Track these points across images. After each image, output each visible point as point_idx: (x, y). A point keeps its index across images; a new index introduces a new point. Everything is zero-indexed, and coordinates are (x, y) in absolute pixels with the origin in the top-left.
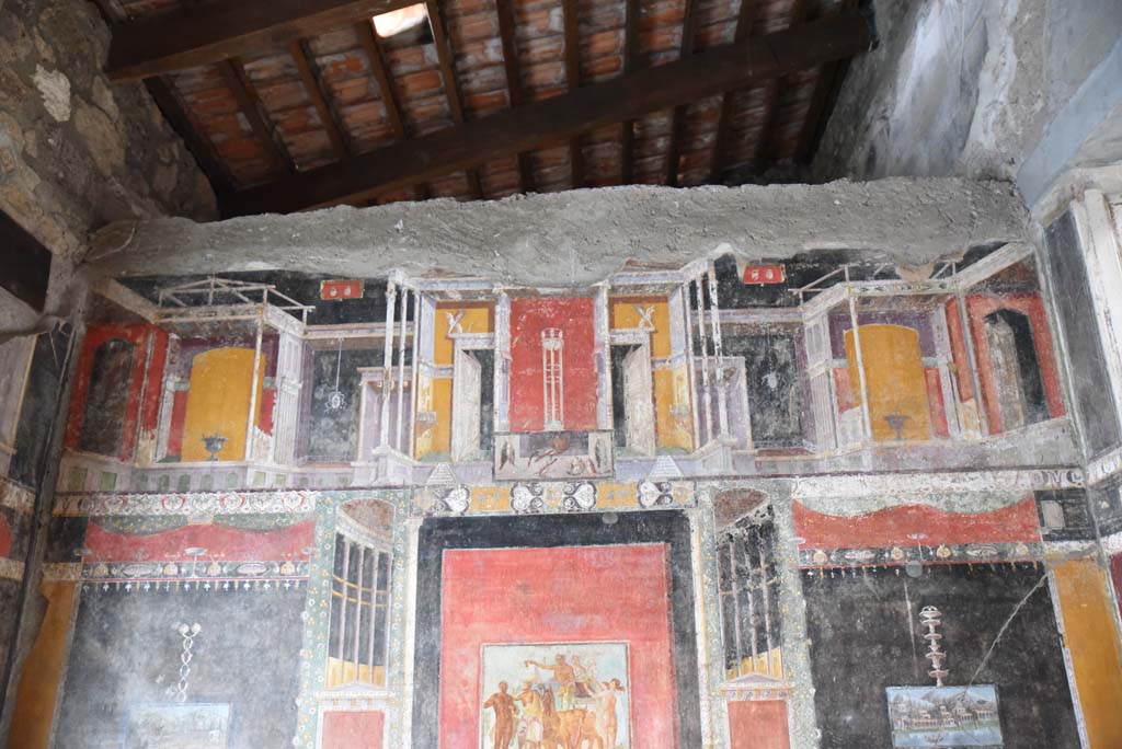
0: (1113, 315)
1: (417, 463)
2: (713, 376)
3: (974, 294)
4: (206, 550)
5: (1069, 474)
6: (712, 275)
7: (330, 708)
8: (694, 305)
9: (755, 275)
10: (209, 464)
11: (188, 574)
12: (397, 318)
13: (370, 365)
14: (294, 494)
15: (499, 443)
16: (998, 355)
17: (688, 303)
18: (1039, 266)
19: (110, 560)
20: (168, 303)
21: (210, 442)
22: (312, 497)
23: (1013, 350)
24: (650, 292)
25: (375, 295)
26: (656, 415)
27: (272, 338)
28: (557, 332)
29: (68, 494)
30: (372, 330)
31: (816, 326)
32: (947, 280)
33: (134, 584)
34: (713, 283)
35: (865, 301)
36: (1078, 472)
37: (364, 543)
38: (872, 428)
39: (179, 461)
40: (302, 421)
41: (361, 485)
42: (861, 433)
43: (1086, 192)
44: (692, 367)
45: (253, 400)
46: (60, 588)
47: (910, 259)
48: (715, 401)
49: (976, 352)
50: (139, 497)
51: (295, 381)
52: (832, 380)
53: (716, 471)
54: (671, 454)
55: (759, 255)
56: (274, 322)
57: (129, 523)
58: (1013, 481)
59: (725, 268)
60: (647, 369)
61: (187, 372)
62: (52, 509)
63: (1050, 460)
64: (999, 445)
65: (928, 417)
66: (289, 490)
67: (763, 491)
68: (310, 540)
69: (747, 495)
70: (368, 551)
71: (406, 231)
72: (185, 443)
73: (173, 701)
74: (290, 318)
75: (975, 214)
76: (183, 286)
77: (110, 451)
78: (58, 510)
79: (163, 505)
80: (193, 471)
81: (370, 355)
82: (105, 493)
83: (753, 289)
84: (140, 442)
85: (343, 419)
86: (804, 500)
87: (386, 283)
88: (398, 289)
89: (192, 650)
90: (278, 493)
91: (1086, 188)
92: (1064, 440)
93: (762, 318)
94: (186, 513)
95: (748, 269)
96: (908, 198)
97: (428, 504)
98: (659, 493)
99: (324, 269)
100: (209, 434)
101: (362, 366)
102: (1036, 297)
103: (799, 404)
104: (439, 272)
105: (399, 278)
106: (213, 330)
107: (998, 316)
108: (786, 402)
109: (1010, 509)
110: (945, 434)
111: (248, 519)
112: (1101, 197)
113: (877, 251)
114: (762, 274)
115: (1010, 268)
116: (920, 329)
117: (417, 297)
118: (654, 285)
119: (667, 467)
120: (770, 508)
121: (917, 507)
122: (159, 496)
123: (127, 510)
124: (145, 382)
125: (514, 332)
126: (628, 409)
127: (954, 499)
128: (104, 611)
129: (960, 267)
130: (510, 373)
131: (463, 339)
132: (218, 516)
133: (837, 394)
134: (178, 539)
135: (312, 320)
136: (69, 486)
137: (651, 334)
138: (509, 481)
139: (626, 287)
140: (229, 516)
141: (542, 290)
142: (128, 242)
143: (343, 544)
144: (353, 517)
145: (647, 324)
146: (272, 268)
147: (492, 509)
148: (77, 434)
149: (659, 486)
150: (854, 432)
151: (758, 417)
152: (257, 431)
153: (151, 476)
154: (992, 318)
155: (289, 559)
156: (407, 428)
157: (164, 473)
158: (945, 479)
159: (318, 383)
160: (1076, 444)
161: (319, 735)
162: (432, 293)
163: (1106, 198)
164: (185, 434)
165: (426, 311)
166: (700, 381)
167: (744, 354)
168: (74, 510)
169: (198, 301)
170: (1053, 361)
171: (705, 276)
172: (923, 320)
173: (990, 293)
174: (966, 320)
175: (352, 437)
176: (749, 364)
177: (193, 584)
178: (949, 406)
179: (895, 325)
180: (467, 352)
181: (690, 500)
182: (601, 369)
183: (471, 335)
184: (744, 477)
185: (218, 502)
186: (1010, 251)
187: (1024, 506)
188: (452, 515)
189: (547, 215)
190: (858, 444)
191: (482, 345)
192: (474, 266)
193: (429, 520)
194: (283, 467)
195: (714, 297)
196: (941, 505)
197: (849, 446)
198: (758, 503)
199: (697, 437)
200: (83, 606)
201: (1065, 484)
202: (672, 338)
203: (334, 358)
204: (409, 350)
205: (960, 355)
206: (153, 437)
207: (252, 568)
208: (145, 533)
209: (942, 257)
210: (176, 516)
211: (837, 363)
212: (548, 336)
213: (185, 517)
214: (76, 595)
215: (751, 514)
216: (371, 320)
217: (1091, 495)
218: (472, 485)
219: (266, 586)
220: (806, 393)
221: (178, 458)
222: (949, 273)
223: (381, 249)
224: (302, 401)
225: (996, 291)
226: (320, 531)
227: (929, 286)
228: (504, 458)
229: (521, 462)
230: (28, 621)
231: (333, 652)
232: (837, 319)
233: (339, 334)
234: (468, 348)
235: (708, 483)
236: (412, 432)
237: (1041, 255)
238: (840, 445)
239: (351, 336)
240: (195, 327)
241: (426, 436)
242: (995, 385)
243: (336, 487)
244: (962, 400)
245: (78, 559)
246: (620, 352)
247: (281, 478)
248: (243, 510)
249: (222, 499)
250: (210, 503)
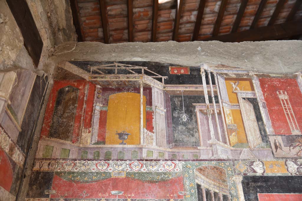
1: (233, 148)
4: (123, 192)
10: (121, 146)
12: (208, 83)
13: (198, 102)
14: (169, 163)
15: (272, 139)
19: (66, 197)
20: (95, 72)
21: (121, 135)
22: (180, 165)
25: (195, 73)
27: (148, 90)
28: (284, 93)
29: (43, 159)
30: (197, 88)
37: (213, 190)
39: (105, 144)
40: (168, 126)
45: (142, 116)
50: (83, 162)
51: (162, 108)
56: (148, 82)
57: (77, 176)
61: (106, 102)
62: (33, 167)
66: (166, 160)
68: (183, 187)
70: (215, 194)
71: (203, 51)
72: (107, 135)
74: (156, 81)
76: (103, 66)
77: (66, 138)
78: (36, 167)
79: (97, 167)
80: (112, 149)
81: (199, 98)
82: (64, 159)
84: (83, 134)
85: (190, 126)
87: (200, 69)
88: (205, 71)
90: (161, 162)
94: (110, 171)
99: (170, 62)
100: (119, 132)
101: (195, 103)
104: (223, 66)
105: (205, 67)
106: (118, 84)
111: (146, 175)
117: (215, 75)
122: (94, 162)
123: (76, 169)
124: (85, 106)
125: (264, 92)
130: (267, 108)
131: (241, 93)
132: (128, 174)
134: (106, 186)
135: (167, 82)
136: (43, 155)
138: (283, 158)
140: (135, 174)
141: (272, 75)
142: (73, 49)
143: (201, 190)
144: (204, 175)
146: (145, 60)
147: (277, 172)
148: (48, 129)
152: (146, 130)
153: (89, 151)
155: (172, 197)
156: (223, 131)
157: (96, 150)
159: (174, 109)
162: (222, 74)
164: (107, 131)
165: (221, 82)
168: (45, 168)
169: (110, 72)
175: (196, 135)
180: (244, 99)
183: (244, 92)
185: (128, 166)
188: (258, 174)
189: (262, 48)
191: (250, 96)
192: (238, 64)
193: (246, 177)
194: (162, 149)
203: (180, 99)
204: (216, 97)
206: (89, 132)
208: (87, 182)
210: (105, 173)
212: (280, 93)
213: (110, 173)
216: (195, 83)
218: (264, 160)
221: (104, 143)
223: (194, 56)
224: (167, 118)
226: (187, 183)
228: (276, 147)
229: (286, 149)
233: (181, 89)
234: (244, 97)
236: (226, 133)
239: (187, 90)
240: (109, 83)
241: (234, 136)
243: (192, 159)
245: (47, 196)
247: (161, 154)
248: (142, 170)
249: (130, 165)
250: (123, 166)
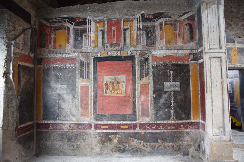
0: (204, 25)
1: (93, 48)
2: (140, 34)
3: (184, 20)
4: (61, 62)
5: (195, 51)
6: (141, 17)
7: (81, 85)
8: (137, 22)
9: (148, 17)
10: (60, 49)
11: (58, 66)
12: (89, 24)
13: (84, 32)
14: (73, 54)
15: (105, 45)
16: (187, 31)
17: (136, 22)
18: (195, 16)
19: (47, 64)
20: (51, 23)
21: (60, 46)
22: (76, 54)
23: (189, 30)
24: (130, 19)
25: (85, 20)
26: (131, 40)
27: (68, 28)
28: (115, 27)
29: (39, 54)
30: (84, 27)
31: (157, 26)
32: (180, 18)
33: (51, 68)
34: (141, 18)
35: (166, 21)
36: (196, 50)
37: (85, 61)
38: (165, 43)
39: (55, 49)
40: (74, 42)
41: (84, 52)
42: (163, 43)
43: (203, 3)
44: (137, 33)
45: (66, 39)
46: (40, 69)
47: (174, 14)
48: (140, 38)
49: (183, 30)
50: (50, 54)
51: (73, 35)
52: (159, 35)
53: (140, 49)
54: (133, 46)
55: (149, 13)
56: (68, 26)
57: (49, 59)
58: (186, 52)
59: (143, 15)
60: (129, 33)
61: (55, 34)
63: (192, 48)
64: (185, 46)
65: (174, 41)
66: (73, 53)
67: (147, 53)
68: (77, 61)
69: (144, 53)
70: (85, 62)
71: (90, 9)
72: (56, 46)
73: (58, 85)
74: (71, 25)
75: (186, 6)
76: (54, 20)
77: (45, 47)
78: (38, 57)
79: (54, 56)
80: (58, 50)
81: (84, 31)
82: (45, 54)
83: (147, 19)
84: (49, 46)
85: (81, 41)
86: (154, 54)
87: (86, 18)
88: (88, 19)
89: (60, 77)
90: (71, 53)
91: (204, 2)
92: (195, 45)
93: (148, 24)
95: (147, 16)
96: (175, 3)
97: (94, 55)
98: (131, 53)
99: (76, 16)
100: (59, 44)
101: (83, 33)
102: (194, 21)
103: (154, 39)
104: (95, 16)
105: (88, 17)
106: (59, 27)
107: (187, 24)
108: (152, 38)
109: (185, 56)
110: (177, 44)
111: (67, 58)
112: (206, 4)
113: (168, 13)
114: (149, 17)
115: (190, 16)
116: (174, 26)
117: (92, 21)
118: (131, 18)
119: (132, 49)
120: (148, 55)
121: (171, 55)
122: (53, 54)
123: (48, 57)
124: (49, 36)
125: (108, 27)
126: (126, 39)
127: (177, 54)
128: (47, 72)
129: (182, 16)
130: (107, 33)
131: (99, 28)
132: (62, 57)
133: (160, 37)
134: (56, 61)
135: (75, 25)
137: (130, 27)
138: (107, 51)
139: (126, 19)
140: (64, 57)
141: (112, 19)
142: (43, 12)
143: (82, 61)
144: (83, 57)
145: (130, 25)
146: (67, 16)
147: (104, 55)
148: (39, 45)
149: (131, 52)
150: (162, 43)
151: (147, 41)
152: (67, 44)
153: (51, 51)
154: (186, 25)
155: (73, 63)
156: (91, 43)
157: (53, 51)
158: (176, 51)
159: (76, 36)
160: (197, 46)
161: (80, 89)
162: (94, 20)
163: (207, 4)
164: (56, 44)
165: (93, 23)
166: (138, 35)
167: (145, 30)
168: (40, 57)
169: (56, 22)
170: (195, 32)
171: (140, 17)
172: (175, 25)
173: (187, 20)
174: (182, 25)
175: (82, 44)
176: (146, 32)
177: (59, 68)
178: (178, 39)
179: (170, 26)
180: (100, 30)
181: (136, 54)
182: (122, 33)
183: (101, 27)
184: (144, 50)
186: (191, 13)
187: (188, 55)
188: (98, 56)
189: (113, 6)
190: (163, 45)
191: (102, 29)
192: (101, 15)
193: (95, 57)
194: (72, 49)
195: (141, 21)
196: (175, 55)
197: (161, 45)
198: (146, 54)
199: (137, 44)
200: (44, 71)
201: (194, 52)
202: (134, 28)
203: (78, 31)
204: (91, 30)
205: (180, 31)
206: (51, 45)
207: (68, 65)
208: (51, 60)
209: (179, 14)
211: (160, 32)
212: (113, 27)
213: (57, 57)
214: (42, 70)
215: (145, 56)
216: (84, 25)
217: (198, 54)
218: (101, 52)
219: (70, 68)
220: (155, 37)
221: (55, 48)
222: (180, 17)
223: (85, 13)
224: (74, 39)
225: (188, 20)
226: (78, 59)
227: (177, 19)
228: (106, 48)
229: (109, 48)
230: (36, 73)
231: (81, 77)
232: (161, 24)
233: (79, 27)
234: (100, 29)
235: (138, 51)
236: (92, 43)
237: (196, 14)
238: (160, 45)
239: (81, 28)
240: (56, 27)
241: (94, 44)
242: (186, 36)
243: (80, 52)
244: (180, 38)
245: (42, 64)
246: (125, 30)
247: (71, 51)
248: (66, 56)
249: (62, 55)
250: (61, 55)
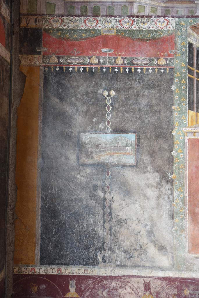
4: (113, 50)
7: (191, 137)
11: (104, 63)
14: (162, 19)
19: (57, 54)
22: (173, 22)
29: (28, 15)
33: (74, 68)
46: (32, 69)
50: (71, 18)
57: (66, 34)
62: (20, 24)
66: (159, 16)
68: (174, 46)
73: (104, 131)
78: (23, 24)
79: (85, 23)
80: (101, 4)
82: (50, 15)
89: (111, 105)
90: (153, 18)
94: (100, 28)
111: (136, 33)
122: (82, 18)
123: (65, 26)
128: (59, 83)
132: (118, 31)
134: (97, 43)
136: (28, 9)
140: (125, 31)
143: (193, 48)
144: (197, 33)
153: (76, 6)
155: (162, 56)
157: (84, 4)
161: (186, 151)
168: (32, 24)
177: (108, 69)
185: (118, 22)
194: (155, 3)
200: (46, 79)
207: (141, 60)
208: (77, 39)
210: (94, 30)
213: (99, 31)
214: (41, 73)
219: (150, 71)
226: (179, 41)
230: (16, 86)
231: (191, 108)
243: (186, 15)
245: (39, 53)
247: (154, 9)
248: (133, 27)
249: (120, 21)
250: (113, 23)
